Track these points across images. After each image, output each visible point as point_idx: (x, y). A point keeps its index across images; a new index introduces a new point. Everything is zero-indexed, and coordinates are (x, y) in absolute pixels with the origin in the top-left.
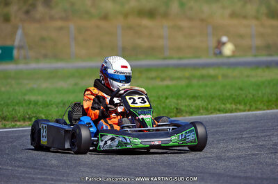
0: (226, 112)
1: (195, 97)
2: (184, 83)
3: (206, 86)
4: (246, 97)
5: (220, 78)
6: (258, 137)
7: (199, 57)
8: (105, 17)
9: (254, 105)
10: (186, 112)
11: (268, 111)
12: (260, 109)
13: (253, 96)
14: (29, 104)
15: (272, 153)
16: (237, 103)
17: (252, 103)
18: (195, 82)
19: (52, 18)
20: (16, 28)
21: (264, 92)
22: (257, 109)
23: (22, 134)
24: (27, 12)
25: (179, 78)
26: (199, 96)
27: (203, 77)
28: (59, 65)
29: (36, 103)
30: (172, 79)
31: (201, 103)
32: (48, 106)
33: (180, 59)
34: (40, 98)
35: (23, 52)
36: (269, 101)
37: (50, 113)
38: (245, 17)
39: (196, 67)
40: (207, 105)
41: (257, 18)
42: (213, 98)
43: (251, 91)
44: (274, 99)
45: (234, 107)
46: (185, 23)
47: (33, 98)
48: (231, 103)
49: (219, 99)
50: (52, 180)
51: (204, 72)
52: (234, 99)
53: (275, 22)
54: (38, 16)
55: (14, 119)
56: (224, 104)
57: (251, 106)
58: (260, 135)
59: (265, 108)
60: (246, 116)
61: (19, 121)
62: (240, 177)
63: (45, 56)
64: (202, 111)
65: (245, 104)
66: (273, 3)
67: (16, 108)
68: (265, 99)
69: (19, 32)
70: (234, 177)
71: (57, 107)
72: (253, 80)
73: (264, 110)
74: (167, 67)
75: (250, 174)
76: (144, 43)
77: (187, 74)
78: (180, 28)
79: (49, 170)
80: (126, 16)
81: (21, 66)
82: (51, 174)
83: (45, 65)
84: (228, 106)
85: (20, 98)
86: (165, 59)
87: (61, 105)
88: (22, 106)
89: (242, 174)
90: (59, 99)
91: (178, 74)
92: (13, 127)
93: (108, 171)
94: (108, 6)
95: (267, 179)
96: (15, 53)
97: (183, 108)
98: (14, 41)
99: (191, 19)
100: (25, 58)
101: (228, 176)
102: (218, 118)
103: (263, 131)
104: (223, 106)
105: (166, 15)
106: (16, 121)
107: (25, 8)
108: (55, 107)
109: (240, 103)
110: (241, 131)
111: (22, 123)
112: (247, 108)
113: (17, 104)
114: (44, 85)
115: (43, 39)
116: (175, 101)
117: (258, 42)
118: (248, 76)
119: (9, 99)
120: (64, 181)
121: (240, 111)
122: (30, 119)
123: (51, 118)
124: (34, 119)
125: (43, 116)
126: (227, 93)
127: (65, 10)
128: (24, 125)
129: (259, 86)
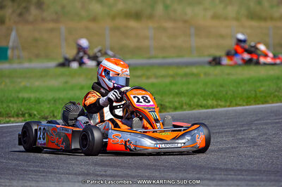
0: (208, 108)
1: (178, 94)
2: (168, 80)
3: (189, 83)
4: (227, 93)
5: (202, 76)
6: (238, 131)
7: (182, 57)
8: (94, 19)
9: (234, 102)
10: (170, 108)
11: (247, 107)
12: (240, 105)
13: (233, 92)
14: (22, 101)
15: (250, 146)
16: (218, 99)
17: (232, 100)
18: (178, 80)
19: (43, 20)
20: (10, 30)
21: (243, 88)
22: (237, 105)
23: (15, 129)
24: (20, 15)
25: (164, 76)
26: (182, 93)
27: (186, 75)
29: (29, 100)
30: (156, 77)
31: (185, 99)
32: (40, 103)
33: (164, 58)
34: (33, 96)
35: (16, 52)
36: (248, 98)
37: (42, 109)
38: (226, 18)
39: (179, 65)
40: (190, 101)
41: (237, 19)
42: (195, 94)
43: (231, 88)
44: (253, 96)
45: (215, 103)
46: (169, 25)
47: (26, 95)
48: (213, 99)
49: (201, 96)
50: (44, 172)
51: (187, 70)
52: (215, 95)
53: (254, 23)
54: (31, 18)
55: (9, 116)
56: (207, 100)
57: (231, 102)
58: (239, 129)
59: (245, 104)
60: (227, 111)
61: (13, 117)
62: (221, 169)
63: (37, 56)
64: (185, 107)
65: (226, 101)
66: (252, 4)
67: (11, 105)
68: (245, 95)
69: (13, 34)
70: (215, 169)
71: (49, 103)
72: (233, 78)
73: (243, 106)
74: (152, 66)
75: (230, 166)
76: (131, 43)
77: (171, 72)
78: (165, 29)
79: (41, 163)
80: (114, 18)
81: (15, 66)
82: (42, 167)
83: (37, 64)
84: (210, 102)
85: (13, 95)
86: (150, 58)
87: (52, 102)
88: (16, 103)
89: (222, 166)
90: (50, 96)
91: (163, 72)
92: (8, 123)
93: (96, 164)
94: (96, 8)
95: (246, 171)
96: (9, 53)
97: (167, 104)
98: (9, 42)
99: (175, 20)
100: (19, 57)
101: (209, 168)
102: (200, 113)
103: (243, 126)
104: (205, 102)
105: (151, 17)
106: (10, 117)
107: (18, 11)
108: (46, 103)
109: (221, 100)
110: (222, 125)
111: (16, 119)
112: (228, 104)
113: (11, 101)
114: (37, 83)
115: (36, 40)
116: (159, 97)
118: (228, 74)
119: (4, 96)
120: (55, 173)
121: (221, 106)
122: (23, 115)
123: (43, 114)
124: (26, 115)
125: (36, 113)
126: (208, 90)
127: (56, 13)
128: (18, 120)
129: (239, 83)
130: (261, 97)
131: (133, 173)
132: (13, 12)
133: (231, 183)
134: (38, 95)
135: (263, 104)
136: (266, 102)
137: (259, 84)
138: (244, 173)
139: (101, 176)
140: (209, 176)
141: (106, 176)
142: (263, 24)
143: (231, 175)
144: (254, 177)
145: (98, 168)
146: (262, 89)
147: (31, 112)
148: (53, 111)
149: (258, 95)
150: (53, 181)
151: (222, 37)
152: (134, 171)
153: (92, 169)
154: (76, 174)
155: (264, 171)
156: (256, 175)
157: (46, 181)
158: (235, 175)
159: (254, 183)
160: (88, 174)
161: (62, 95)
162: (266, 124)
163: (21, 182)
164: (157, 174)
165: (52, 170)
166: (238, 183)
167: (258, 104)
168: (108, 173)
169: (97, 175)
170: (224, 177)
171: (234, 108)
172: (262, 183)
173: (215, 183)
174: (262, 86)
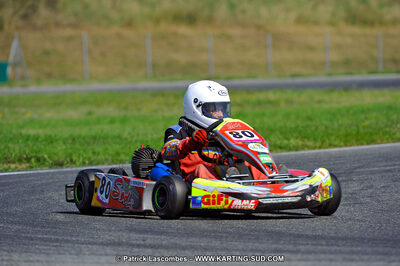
0: (290, 150)
3: (264, 114)
4: (317, 129)
5: (282, 104)
7: (254, 77)
8: (129, 24)
9: (328, 142)
11: (346, 149)
12: (335, 146)
13: (326, 127)
14: (27, 140)
15: (350, 205)
16: (305, 137)
17: (325, 138)
18: (248, 109)
19: (58, 25)
20: (9, 39)
21: (340, 122)
22: (331, 146)
23: (17, 180)
24: (25, 17)
27: (259, 103)
28: (68, 87)
29: (36, 138)
32: (52, 142)
33: (229, 78)
34: (42, 132)
35: (19, 71)
36: (347, 135)
37: (56, 151)
38: (316, 23)
39: (249, 89)
41: (332, 24)
42: (272, 131)
43: (324, 122)
44: (354, 133)
45: (300, 143)
46: (235, 32)
47: (32, 132)
48: (297, 138)
49: (281, 133)
50: (57, 240)
51: (261, 96)
52: (300, 132)
53: (356, 30)
54: (39, 22)
55: (8, 160)
56: (288, 139)
57: (323, 142)
59: (342, 144)
60: (317, 154)
61: (14, 162)
62: (307, 237)
63: (49, 76)
65: (315, 140)
66: (353, 2)
67: (11, 145)
68: (343, 132)
69: (15, 44)
70: (300, 236)
71: (64, 143)
72: (326, 107)
73: (341, 147)
75: (320, 233)
76: (182, 58)
77: (238, 98)
78: (229, 38)
79: (53, 228)
80: (157, 21)
81: (17, 89)
82: (55, 233)
83: (49, 88)
84: (293, 142)
85: (14, 131)
87: (70, 141)
88: (18, 143)
89: (309, 233)
90: (66, 132)
92: (6, 171)
93: (132, 229)
94: (134, 8)
95: (343, 239)
96: (9, 71)
98: (8, 55)
99: (244, 26)
100: (23, 78)
101: (290, 234)
104: (285, 142)
105: (210, 20)
106: (9, 162)
107: (22, 12)
108: (61, 143)
109: (309, 139)
111: (17, 165)
112: (318, 144)
113: (11, 139)
114: (49, 115)
115: (47, 53)
117: (333, 56)
118: (320, 102)
119: (2, 132)
120: (73, 242)
121: (309, 148)
122: (28, 160)
123: (56, 158)
124: (33, 160)
125: (46, 156)
126: (291, 125)
127: (76, 15)
128: (20, 167)
129: (334, 115)
130: (366, 134)
131: (184, 242)
132: (15, 13)
133: (322, 256)
134: (48, 131)
135: (368, 144)
136: (372, 142)
137: (363, 116)
138: (340, 242)
139: (138, 246)
140: (291, 247)
141: (146, 246)
142: (368, 31)
143: (322, 245)
144: (354, 249)
145: (134, 236)
146: (367, 123)
147: (40, 155)
148: (71, 155)
149: (362, 131)
150: (71, 254)
151: (311, 49)
152: (184, 239)
153: (125, 236)
154: (102, 244)
155: (369, 240)
156: (357, 246)
157: (60, 254)
158: (327, 245)
159: (354, 256)
160: (119, 244)
161: (84, 131)
162: (372, 173)
163: (24, 255)
164: (217, 243)
165: (69, 238)
166: (332, 256)
167: (362, 144)
168: (148, 242)
169: (133, 245)
170: (311, 248)
171: (327, 150)
172: (366, 257)
173: (299, 256)
174: (366, 118)
